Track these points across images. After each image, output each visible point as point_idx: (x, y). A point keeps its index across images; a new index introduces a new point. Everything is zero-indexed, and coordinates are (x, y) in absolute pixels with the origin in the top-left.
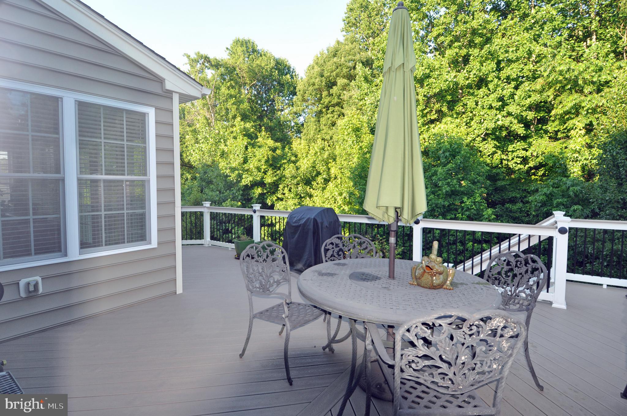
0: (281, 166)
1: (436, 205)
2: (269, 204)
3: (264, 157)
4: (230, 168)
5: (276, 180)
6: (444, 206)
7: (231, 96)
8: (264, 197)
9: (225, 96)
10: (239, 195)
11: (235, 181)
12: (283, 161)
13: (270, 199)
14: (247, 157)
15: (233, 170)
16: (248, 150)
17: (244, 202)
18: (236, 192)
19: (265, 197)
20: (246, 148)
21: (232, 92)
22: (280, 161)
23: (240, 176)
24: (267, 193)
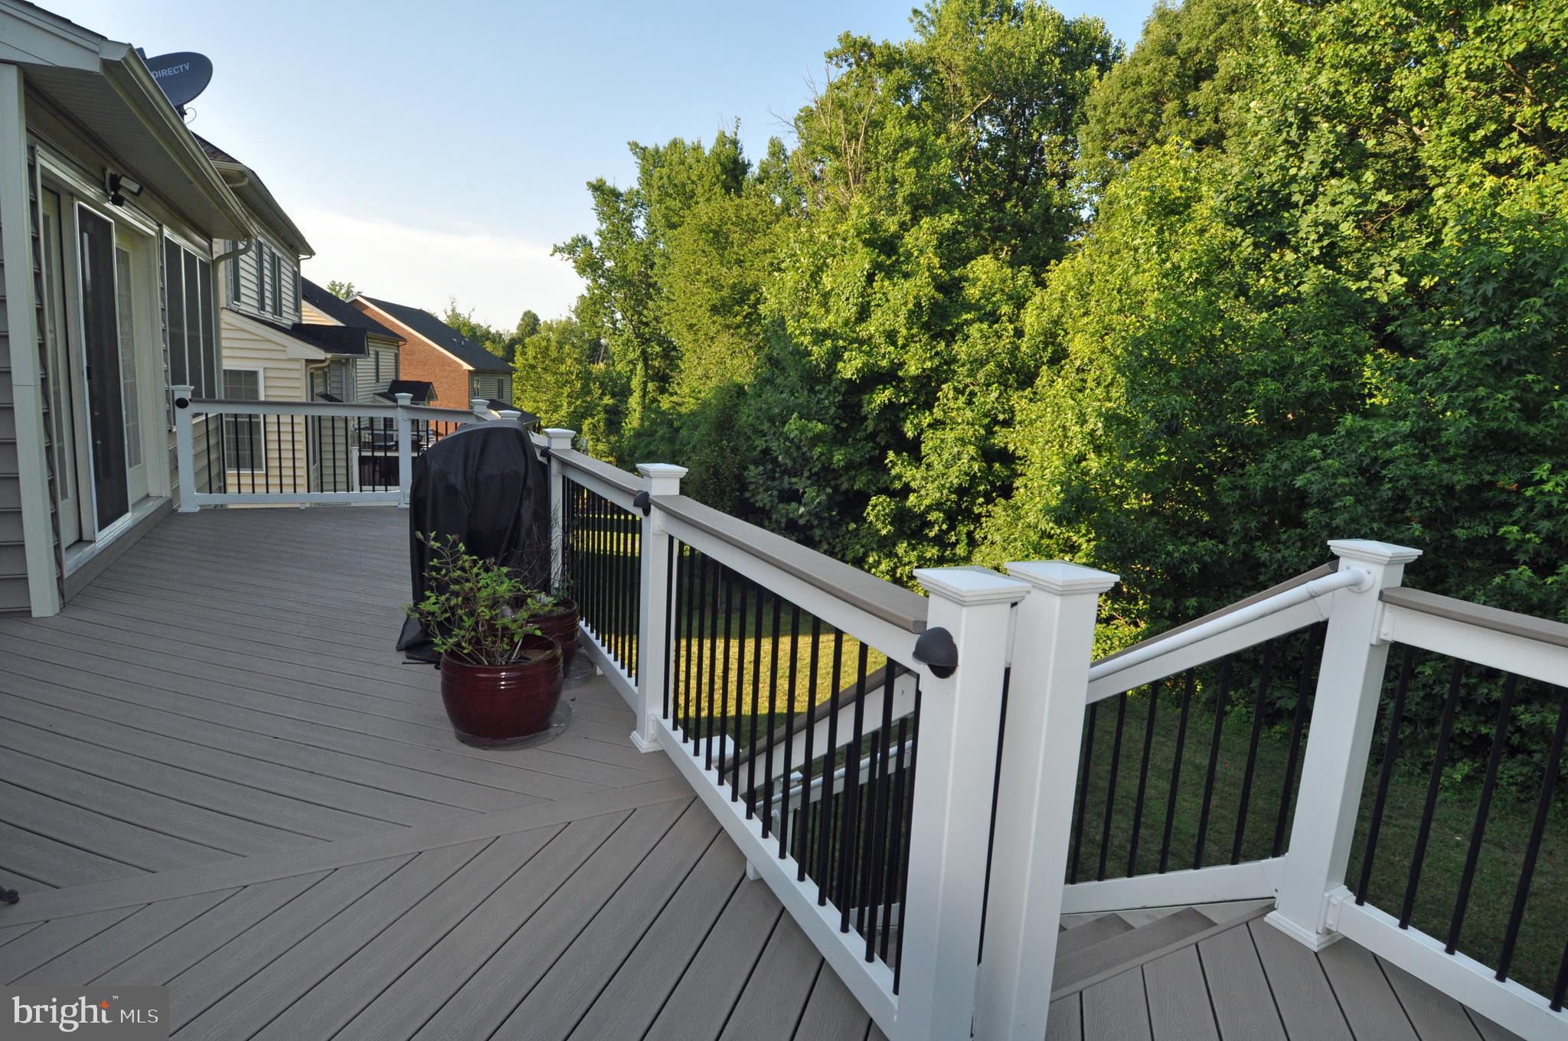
0: (958, 328)
1: (1415, 478)
2: (910, 434)
3: (905, 304)
4: (814, 331)
5: (931, 369)
6: (1450, 489)
7: (907, 144)
8: (897, 416)
9: (890, 145)
10: (830, 401)
11: (823, 366)
12: (965, 317)
13: (911, 423)
14: (869, 303)
15: (820, 336)
16: (874, 284)
17: (844, 425)
18: (827, 398)
19: (902, 415)
20: (870, 278)
21: (913, 131)
22: (959, 315)
23: (836, 355)
24: (911, 403)
